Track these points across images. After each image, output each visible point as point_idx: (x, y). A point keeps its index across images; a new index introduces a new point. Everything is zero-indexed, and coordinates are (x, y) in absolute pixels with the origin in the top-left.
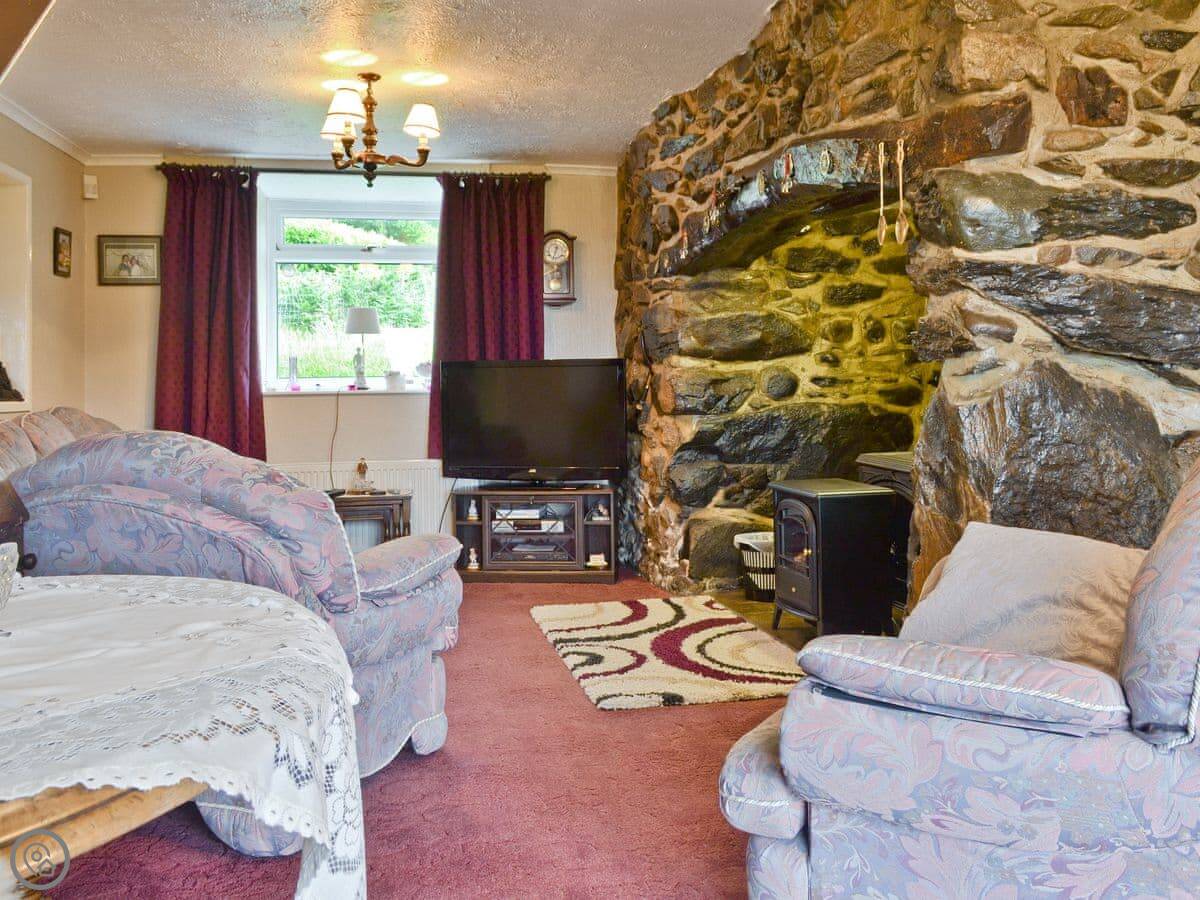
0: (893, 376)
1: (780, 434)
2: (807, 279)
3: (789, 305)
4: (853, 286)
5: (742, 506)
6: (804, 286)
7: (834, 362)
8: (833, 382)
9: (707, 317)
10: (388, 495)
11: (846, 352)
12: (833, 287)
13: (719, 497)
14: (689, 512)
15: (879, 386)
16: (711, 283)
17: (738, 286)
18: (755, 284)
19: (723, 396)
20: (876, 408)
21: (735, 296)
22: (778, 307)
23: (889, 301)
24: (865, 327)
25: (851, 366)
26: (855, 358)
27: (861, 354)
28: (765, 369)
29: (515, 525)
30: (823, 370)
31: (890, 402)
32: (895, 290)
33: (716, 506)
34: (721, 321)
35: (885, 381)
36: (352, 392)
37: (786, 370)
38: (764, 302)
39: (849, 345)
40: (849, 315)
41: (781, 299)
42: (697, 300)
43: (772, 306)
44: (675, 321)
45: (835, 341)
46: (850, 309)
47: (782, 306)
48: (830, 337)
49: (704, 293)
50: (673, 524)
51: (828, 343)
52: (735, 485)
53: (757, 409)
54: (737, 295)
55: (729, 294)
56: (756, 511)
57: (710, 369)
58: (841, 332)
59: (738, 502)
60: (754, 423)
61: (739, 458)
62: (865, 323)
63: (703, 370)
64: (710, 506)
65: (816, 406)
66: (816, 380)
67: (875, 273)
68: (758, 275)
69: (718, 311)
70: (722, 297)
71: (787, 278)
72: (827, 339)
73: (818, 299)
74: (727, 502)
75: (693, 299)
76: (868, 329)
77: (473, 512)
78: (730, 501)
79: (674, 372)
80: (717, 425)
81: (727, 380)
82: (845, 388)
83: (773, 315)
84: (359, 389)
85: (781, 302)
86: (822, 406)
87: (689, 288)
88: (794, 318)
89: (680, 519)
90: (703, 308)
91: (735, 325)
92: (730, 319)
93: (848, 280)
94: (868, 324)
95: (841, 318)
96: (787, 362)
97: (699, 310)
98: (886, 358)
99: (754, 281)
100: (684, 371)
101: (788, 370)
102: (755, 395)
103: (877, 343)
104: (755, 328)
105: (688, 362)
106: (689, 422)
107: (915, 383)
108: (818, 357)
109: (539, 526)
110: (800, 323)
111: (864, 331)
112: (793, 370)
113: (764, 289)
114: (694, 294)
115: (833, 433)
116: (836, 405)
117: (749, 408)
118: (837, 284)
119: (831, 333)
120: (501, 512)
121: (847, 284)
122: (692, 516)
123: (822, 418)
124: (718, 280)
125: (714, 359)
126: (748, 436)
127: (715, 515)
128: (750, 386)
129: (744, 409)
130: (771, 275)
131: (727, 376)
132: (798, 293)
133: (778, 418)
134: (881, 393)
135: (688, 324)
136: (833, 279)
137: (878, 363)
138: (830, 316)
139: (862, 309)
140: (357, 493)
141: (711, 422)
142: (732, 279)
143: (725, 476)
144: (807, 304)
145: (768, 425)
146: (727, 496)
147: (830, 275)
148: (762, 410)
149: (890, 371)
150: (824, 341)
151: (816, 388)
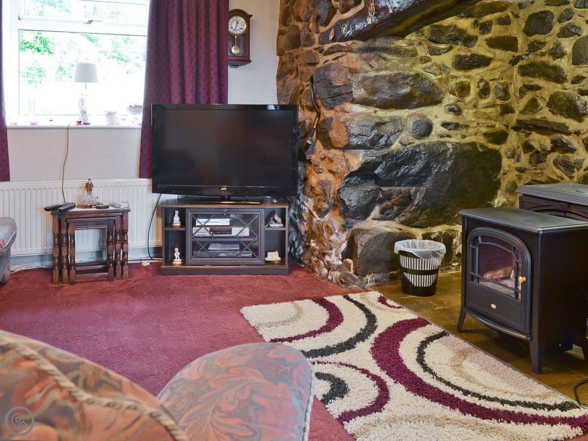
0: (493, 122)
1: (420, 164)
2: (443, 49)
3: (430, 68)
4: (473, 55)
5: (392, 219)
6: (440, 54)
7: (457, 112)
8: (457, 126)
9: (372, 74)
10: (111, 208)
11: (466, 105)
12: (459, 56)
13: (376, 211)
14: (352, 223)
15: (484, 130)
16: (378, 48)
17: (397, 52)
18: (409, 51)
19: (383, 136)
20: (482, 146)
21: (394, 59)
22: (422, 69)
23: (494, 69)
24: (478, 87)
25: (468, 115)
26: (471, 109)
27: (475, 106)
28: (411, 115)
29: (211, 230)
30: (450, 118)
31: (490, 142)
32: (498, 60)
33: (374, 219)
34: (384, 77)
35: (488, 127)
36: (80, 126)
37: (425, 116)
38: (414, 64)
39: (468, 99)
40: (468, 77)
41: (424, 63)
42: (367, 60)
43: (419, 68)
44: (349, 77)
45: (460, 96)
46: (469, 73)
47: (425, 68)
48: (456, 93)
49: (372, 55)
50: (337, 231)
51: (454, 97)
52: (388, 203)
53: (405, 145)
54: (395, 57)
55: (390, 57)
56: (402, 223)
57: (373, 114)
58: (463, 89)
59: (390, 215)
60: (403, 156)
61: (390, 183)
62: (478, 83)
63: (369, 115)
64: (369, 219)
65: (444, 143)
66: (445, 125)
67: (487, 47)
68: (411, 43)
69: (381, 70)
70: (385, 59)
71: (429, 47)
72: (454, 94)
73: (449, 64)
74: (383, 216)
75: (365, 59)
76: (481, 88)
77: (177, 220)
78: (385, 215)
79: (347, 116)
80: (377, 157)
81: (384, 123)
82: (464, 131)
83: (419, 74)
84: (84, 124)
85: (424, 65)
86: (448, 144)
87: (362, 50)
88: (433, 77)
89: (344, 228)
90: (371, 66)
91: (393, 81)
92: (390, 77)
93: (470, 51)
94: (480, 84)
95: (464, 79)
96: (425, 110)
97: (368, 68)
98: (490, 110)
99: (408, 48)
100: (354, 115)
101: (426, 116)
102: (403, 135)
103: (485, 98)
104: (407, 84)
105: (358, 109)
106: (356, 155)
107: (504, 128)
108: (447, 108)
109: (230, 232)
110: (436, 82)
111: (478, 89)
112: (429, 117)
113: (414, 54)
114: (365, 55)
115: (455, 164)
116: (457, 143)
117: (399, 145)
118: (462, 53)
119: (457, 90)
120: (200, 220)
121: (469, 54)
122: (355, 227)
123: (448, 152)
124: (382, 46)
125: (376, 107)
126: (398, 166)
127: (374, 226)
128: (400, 128)
129: (396, 146)
130: (420, 44)
131: (384, 120)
132: (436, 59)
133: (419, 153)
134: (485, 135)
135: (360, 79)
136: (460, 50)
137: (485, 114)
138: (456, 77)
139: (476, 73)
140: (86, 207)
141: (372, 155)
142: (392, 46)
143: (381, 196)
144: (442, 68)
145: (411, 158)
146: (382, 211)
147: (458, 47)
148: (408, 147)
149: (491, 119)
150: (451, 96)
151: (445, 131)
